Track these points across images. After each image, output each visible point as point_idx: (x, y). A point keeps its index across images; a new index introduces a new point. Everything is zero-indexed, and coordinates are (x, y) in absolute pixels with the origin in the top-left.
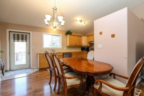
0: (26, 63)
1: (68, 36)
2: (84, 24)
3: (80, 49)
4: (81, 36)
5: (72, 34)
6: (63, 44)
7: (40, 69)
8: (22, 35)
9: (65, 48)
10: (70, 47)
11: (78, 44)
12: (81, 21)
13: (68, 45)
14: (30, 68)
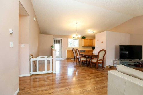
0: (59, 55)
1: (83, 39)
2: (93, 33)
3: (92, 48)
4: (92, 39)
5: (86, 38)
6: (80, 45)
7: (67, 58)
8: (58, 40)
9: (81, 47)
10: (84, 47)
11: (89, 45)
12: (91, 31)
13: (83, 45)
14: (61, 58)
